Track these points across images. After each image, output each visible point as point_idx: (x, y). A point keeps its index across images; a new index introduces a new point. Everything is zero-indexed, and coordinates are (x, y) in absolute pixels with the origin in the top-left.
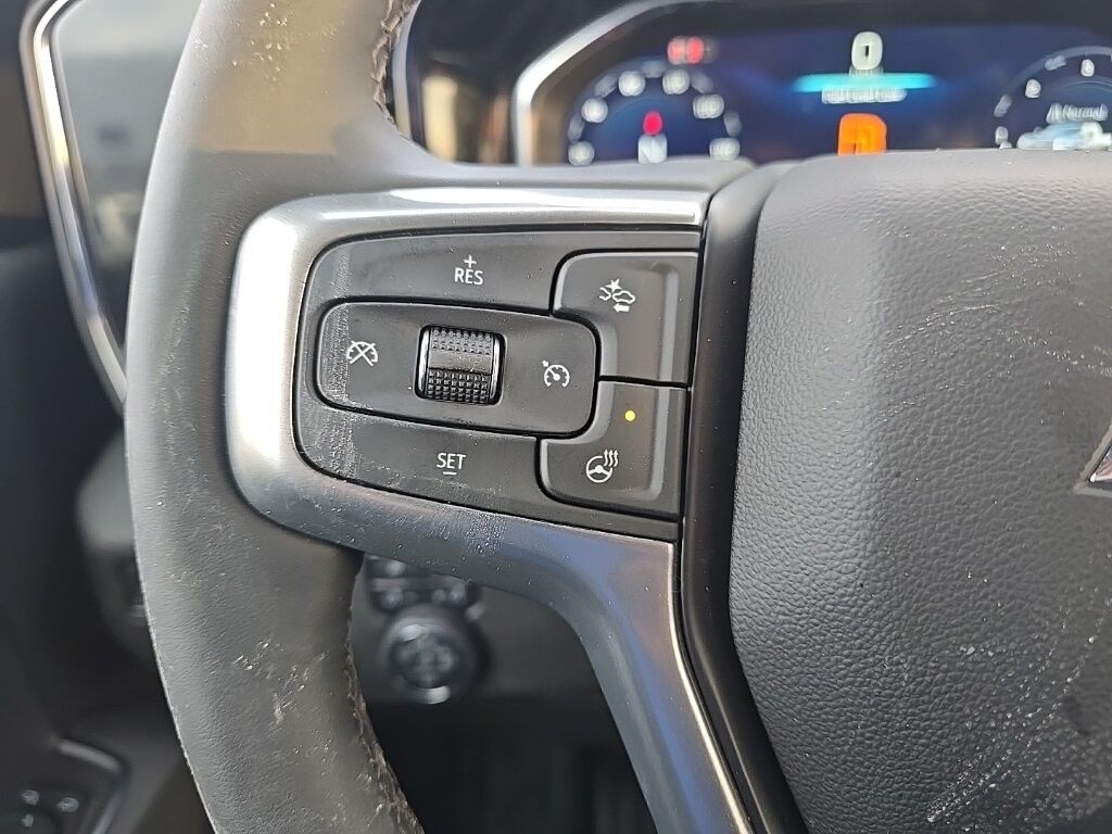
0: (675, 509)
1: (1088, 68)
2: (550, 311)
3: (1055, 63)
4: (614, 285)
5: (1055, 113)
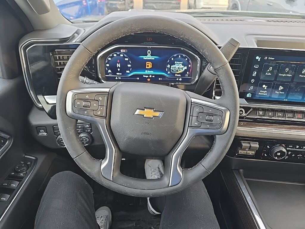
0: (105, 116)
1: (180, 56)
2: (95, 100)
3: (175, 55)
4: (100, 98)
5: (176, 62)
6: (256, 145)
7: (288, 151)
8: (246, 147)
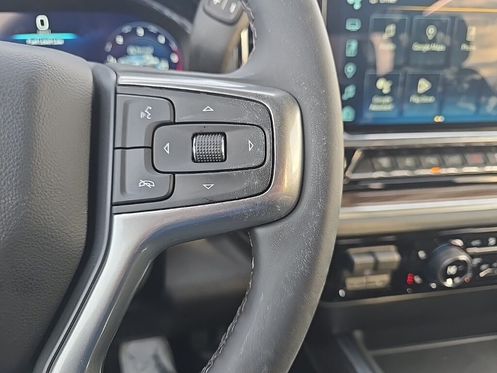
6: (391, 256)
7: (473, 256)
8: (365, 266)
